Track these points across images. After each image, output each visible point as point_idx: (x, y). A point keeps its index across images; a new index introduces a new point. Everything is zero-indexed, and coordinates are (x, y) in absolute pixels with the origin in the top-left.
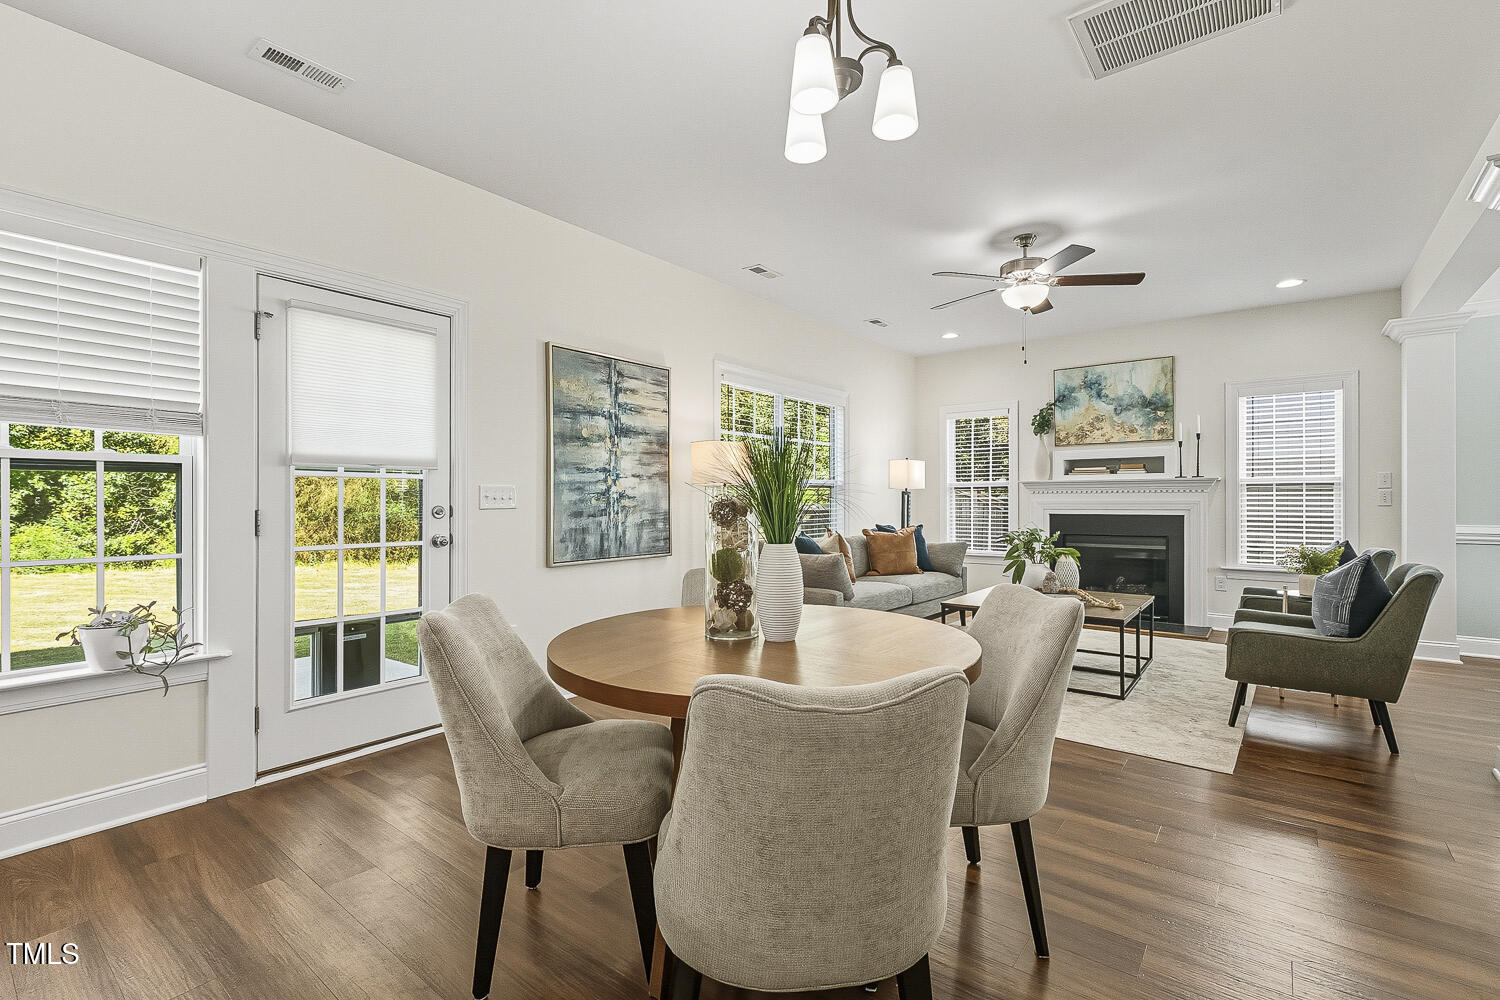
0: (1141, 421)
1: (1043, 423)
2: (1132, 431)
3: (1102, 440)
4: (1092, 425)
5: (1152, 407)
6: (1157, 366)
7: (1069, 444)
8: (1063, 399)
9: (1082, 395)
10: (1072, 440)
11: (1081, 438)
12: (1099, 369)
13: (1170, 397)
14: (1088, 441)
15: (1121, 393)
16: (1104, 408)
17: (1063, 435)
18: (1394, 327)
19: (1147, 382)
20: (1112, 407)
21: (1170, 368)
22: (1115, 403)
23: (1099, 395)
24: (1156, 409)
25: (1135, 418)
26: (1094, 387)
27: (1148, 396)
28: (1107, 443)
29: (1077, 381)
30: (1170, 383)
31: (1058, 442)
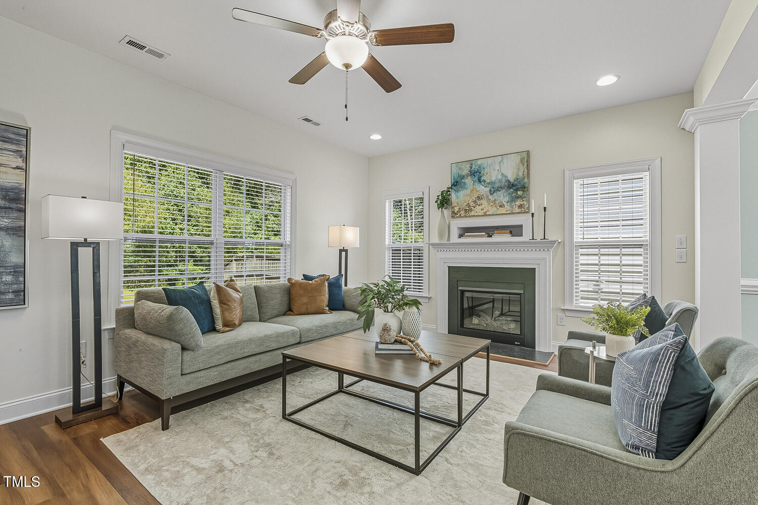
0: (507, 199)
1: (444, 201)
2: (501, 206)
3: (481, 213)
4: (475, 202)
5: (514, 188)
6: (517, 158)
7: (460, 216)
8: (457, 184)
9: (469, 181)
10: (462, 213)
11: (468, 211)
12: (479, 162)
13: (526, 180)
14: (473, 213)
15: (493, 179)
16: (483, 189)
17: (456, 209)
18: (689, 118)
19: (510, 170)
20: (488, 189)
21: (526, 159)
22: (490, 186)
23: (480, 181)
24: (516, 190)
25: (503, 197)
26: (476, 174)
27: (512, 180)
28: (485, 215)
29: (465, 172)
30: (526, 171)
31: (454, 215)
